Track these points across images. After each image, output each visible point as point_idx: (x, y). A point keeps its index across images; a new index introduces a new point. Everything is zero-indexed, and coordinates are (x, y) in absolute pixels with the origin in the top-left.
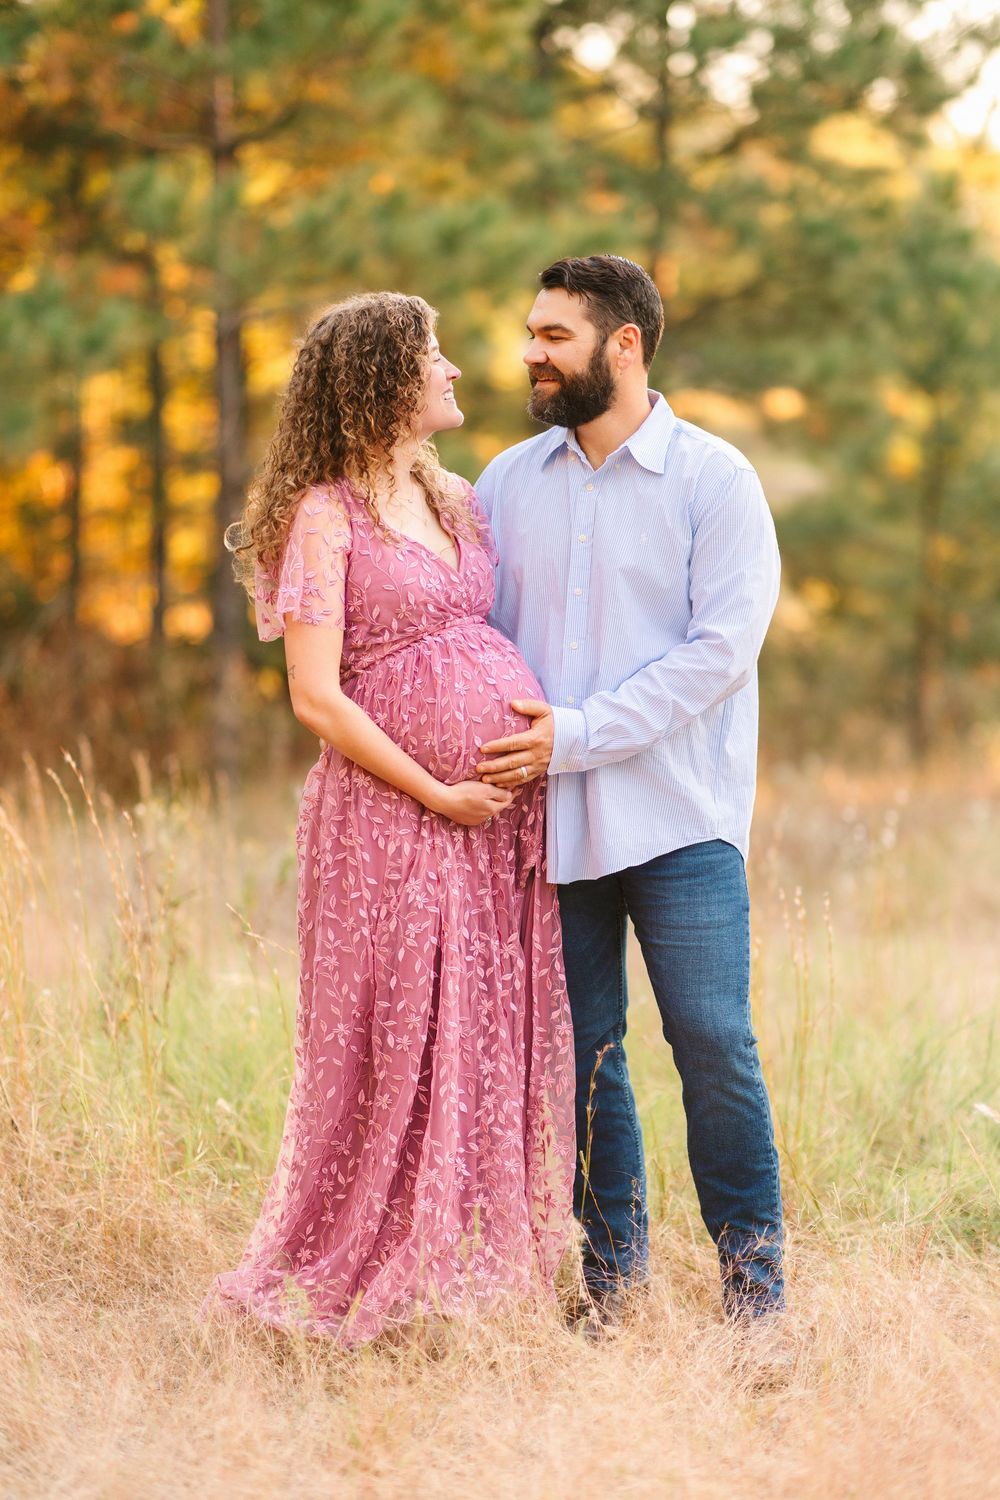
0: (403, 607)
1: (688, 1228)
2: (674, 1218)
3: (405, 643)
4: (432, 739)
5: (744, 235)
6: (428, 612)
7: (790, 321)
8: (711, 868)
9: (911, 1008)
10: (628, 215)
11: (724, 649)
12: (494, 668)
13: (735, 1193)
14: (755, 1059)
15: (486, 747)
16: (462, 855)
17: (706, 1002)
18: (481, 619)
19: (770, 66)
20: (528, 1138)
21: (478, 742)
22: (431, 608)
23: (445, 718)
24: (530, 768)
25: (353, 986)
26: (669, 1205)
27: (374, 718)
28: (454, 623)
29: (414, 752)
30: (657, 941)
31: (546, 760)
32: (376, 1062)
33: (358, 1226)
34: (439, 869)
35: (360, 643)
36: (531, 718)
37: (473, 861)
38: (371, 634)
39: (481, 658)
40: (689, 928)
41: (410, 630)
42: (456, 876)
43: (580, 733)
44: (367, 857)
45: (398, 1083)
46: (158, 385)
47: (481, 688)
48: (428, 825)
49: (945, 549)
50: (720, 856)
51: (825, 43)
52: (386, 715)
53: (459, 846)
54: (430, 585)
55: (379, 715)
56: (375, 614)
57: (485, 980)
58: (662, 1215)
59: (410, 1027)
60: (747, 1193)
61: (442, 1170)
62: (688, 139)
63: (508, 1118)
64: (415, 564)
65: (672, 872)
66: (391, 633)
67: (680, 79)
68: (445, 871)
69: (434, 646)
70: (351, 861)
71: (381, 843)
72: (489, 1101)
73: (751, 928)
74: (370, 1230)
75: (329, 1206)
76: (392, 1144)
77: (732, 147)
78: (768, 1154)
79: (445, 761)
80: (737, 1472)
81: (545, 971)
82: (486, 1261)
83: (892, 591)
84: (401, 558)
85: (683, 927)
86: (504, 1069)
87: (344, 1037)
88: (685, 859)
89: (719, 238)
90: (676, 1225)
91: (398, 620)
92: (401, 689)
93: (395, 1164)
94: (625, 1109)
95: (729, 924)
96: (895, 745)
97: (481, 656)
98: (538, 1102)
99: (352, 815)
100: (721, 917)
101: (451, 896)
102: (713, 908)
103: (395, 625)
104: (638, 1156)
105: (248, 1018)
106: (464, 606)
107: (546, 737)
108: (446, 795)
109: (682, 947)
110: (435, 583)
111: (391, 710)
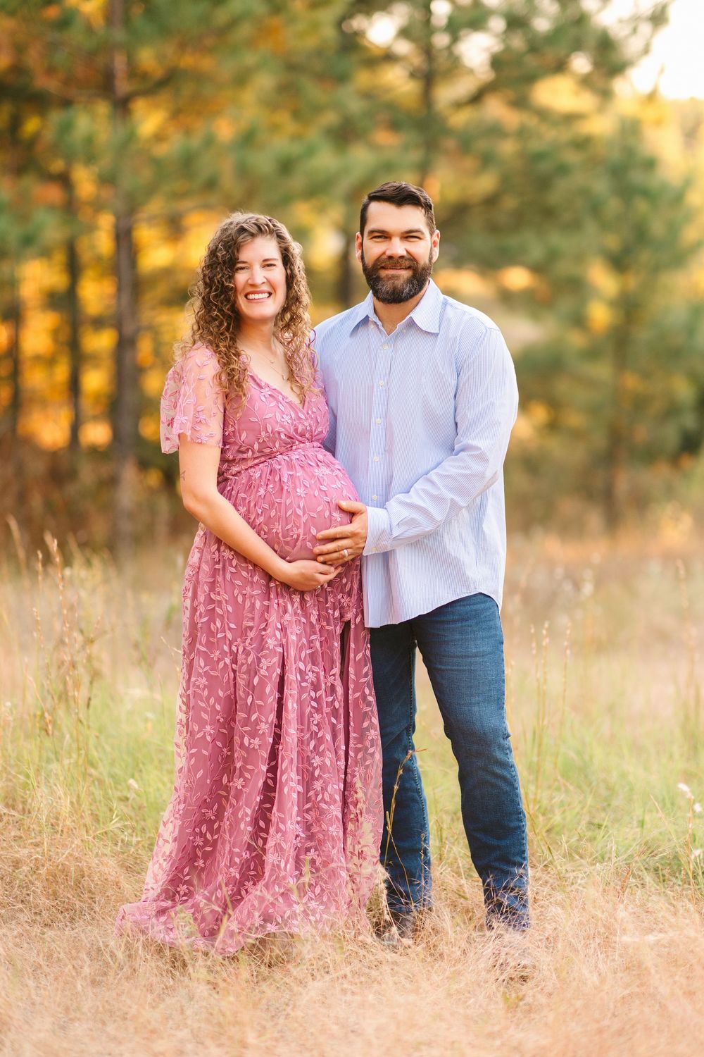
0: (263, 434)
1: (458, 867)
2: (449, 861)
3: (263, 459)
4: (278, 528)
5: (487, 160)
6: (281, 439)
7: (519, 220)
8: (477, 614)
9: (611, 709)
10: (406, 148)
11: (482, 458)
12: (326, 479)
13: (495, 842)
14: (509, 748)
15: (321, 535)
16: (299, 611)
17: (476, 708)
18: (319, 445)
19: (504, 41)
20: (346, 811)
21: (314, 531)
22: (283, 436)
23: (289, 513)
24: (350, 550)
25: (218, 699)
26: (446, 851)
27: (238, 510)
28: (298, 447)
29: (265, 536)
30: (440, 667)
31: (362, 545)
32: (236, 755)
33: (223, 872)
34: (282, 621)
35: (231, 458)
36: (352, 514)
37: (307, 616)
38: (239, 451)
39: (317, 471)
40: (462, 657)
41: (267, 451)
42: (294, 626)
43: (386, 526)
44: (230, 609)
45: (251, 771)
46: (74, 268)
47: (316, 493)
48: (274, 590)
49: (631, 382)
50: (482, 606)
51: (542, 25)
52: (245, 509)
53: (296, 605)
54: (283, 420)
55: (240, 508)
56: (242, 438)
57: (316, 700)
58: (441, 859)
59: (261, 732)
60: (504, 843)
61: (284, 834)
62: (447, 94)
63: (331, 796)
64: (273, 404)
65: (450, 617)
66: (253, 452)
67: (440, 51)
68: (286, 623)
69: (283, 463)
70: (219, 611)
71: (240, 599)
72: (318, 785)
73: (505, 656)
74: (233, 875)
75: (200, 854)
76: (247, 815)
77: (476, 98)
78: (518, 814)
79: (287, 543)
80: (498, 1043)
81: (358, 694)
82: (315, 896)
83: (593, 410)
84: (263, 399)
85: (458, 657)
86: (328, 762)
87: (210, 735)
88: (458, 608)
89: (469, 163)
90: (451, 865)
91: (259, 443)
92: (258, 491)
93: (250, 829)
94: (415, 785)
95: (491, 653)
96: (595, 519)
97: (316, 470)
98: (352, 785)
99: (220, 579)
100: (484, 648)
101: (290, 640)
102: (478, 642)
103: (256, 447)
104: (424, 818)
105: (146, 720)
106: (307, 435)
107: (362, 529)
108: (285, 569)
109: (457, 670)
110: (287, 418)
111: (249, 506)
